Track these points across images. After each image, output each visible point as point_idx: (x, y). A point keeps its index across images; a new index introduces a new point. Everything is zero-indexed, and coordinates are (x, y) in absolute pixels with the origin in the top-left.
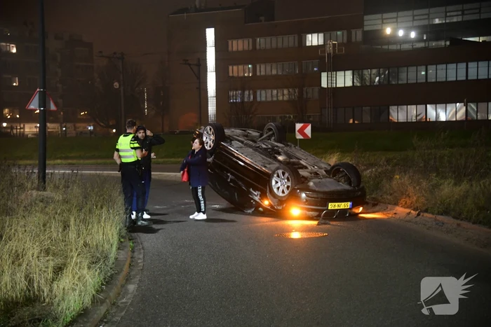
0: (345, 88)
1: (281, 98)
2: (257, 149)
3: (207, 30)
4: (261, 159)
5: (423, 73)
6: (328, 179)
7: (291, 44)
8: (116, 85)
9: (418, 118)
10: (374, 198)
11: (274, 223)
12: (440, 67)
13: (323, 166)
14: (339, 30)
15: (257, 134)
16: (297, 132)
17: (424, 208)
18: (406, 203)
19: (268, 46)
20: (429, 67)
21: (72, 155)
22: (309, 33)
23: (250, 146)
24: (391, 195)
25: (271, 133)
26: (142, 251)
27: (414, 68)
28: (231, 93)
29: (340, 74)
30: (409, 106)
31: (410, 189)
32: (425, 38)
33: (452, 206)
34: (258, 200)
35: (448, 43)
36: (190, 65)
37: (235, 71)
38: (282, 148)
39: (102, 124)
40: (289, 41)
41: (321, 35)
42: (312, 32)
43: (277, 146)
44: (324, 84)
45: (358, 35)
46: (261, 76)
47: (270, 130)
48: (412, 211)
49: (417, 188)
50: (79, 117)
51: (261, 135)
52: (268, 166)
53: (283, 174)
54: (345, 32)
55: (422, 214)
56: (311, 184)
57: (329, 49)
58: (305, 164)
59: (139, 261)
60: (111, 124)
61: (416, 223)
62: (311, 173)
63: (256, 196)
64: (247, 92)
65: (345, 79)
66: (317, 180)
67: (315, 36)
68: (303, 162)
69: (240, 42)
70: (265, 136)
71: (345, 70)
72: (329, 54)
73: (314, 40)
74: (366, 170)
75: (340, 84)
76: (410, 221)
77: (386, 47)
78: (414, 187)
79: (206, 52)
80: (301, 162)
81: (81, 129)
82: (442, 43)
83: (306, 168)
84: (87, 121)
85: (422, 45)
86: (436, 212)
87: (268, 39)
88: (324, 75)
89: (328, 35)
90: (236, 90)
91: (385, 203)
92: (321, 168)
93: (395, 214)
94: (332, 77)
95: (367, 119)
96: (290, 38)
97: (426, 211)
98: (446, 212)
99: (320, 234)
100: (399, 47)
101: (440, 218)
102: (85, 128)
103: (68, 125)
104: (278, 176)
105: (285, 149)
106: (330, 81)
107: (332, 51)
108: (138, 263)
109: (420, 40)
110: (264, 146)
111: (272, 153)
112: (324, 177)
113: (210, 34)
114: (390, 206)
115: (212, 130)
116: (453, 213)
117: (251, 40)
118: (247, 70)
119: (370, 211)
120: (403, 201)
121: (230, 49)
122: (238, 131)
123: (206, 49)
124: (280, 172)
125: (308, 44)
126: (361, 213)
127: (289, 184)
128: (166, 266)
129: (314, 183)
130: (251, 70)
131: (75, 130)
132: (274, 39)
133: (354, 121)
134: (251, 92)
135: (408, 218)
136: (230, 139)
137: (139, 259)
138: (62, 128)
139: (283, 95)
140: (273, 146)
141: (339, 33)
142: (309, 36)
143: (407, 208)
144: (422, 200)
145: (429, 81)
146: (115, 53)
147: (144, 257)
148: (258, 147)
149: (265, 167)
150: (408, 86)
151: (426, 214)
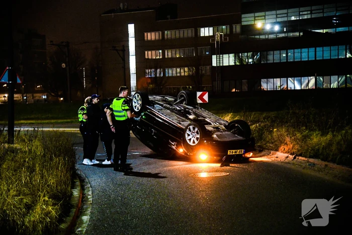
0: (229, 66)
1: (183, 74)
2: (172, 110)
3: (129, 25)
4: (177, 118)
5: (284, 55)
6: (227, 132)
7: (190, 35)
8: (64, 65)
9: (282, 87)
10: (259, 146)
11: (187, 166)
12: (296, 51)
13: (222, 122)
14: (224, 25)
15: (173, 99)
16: (198, 98)
17: (299, 153)
18: (284, 149)
19: (173, 37)
20: (289, 51)
21: (32, 116)
22: (202, 27)
23: (168, 109)
24: (272, 143)
25: (183, 98)
26: (90, 189)
27: (278, 52)
28: (147, 71)
29: (226, 56)
30: (275, 79)
31: (288, 139)
32: (285, 30)
33: (320, 151)
34: (175, 149)
35: (301, 34)
36: (117, 50)
37: (150, 55)
38: (192, 110)
39: (53, 94)
40: (188, 33)
41: (211, 29)
42: (204, 26)
43: (188, 108)
44: (214, 64)
45: (237, 29)
46: (168, 58)
47: (182, 96)
48: (290, 156)
49: (293, 138)
50: (36, 89)
51: (176, 100)
52: (182, 123)
53: (194, 128)
54: (228, 26)
55: (297, 157)
56: (215, 136)
57: (218, 38)
58: (209, 121)
59: (89, 197)
60: (59, 94)
61: (293, 164)
62: (214, 128)
63: (174, 145)
64: (158, 70)
65: (229, 60)
66: (219, 133)
67: (207, 29)
68: (207, 120)
69: (153, 34)
70: (178, 101)
71: (229, 53)
72: (217, 42)
73: (206, 32)
74: (252, 125)
75: (226, 64)
76: (289, 163)
77: (258, 37)
78: (291, 137)
79: (128, 41)
80: (206, 119)
81: (37, 98)
82: (297, 34)
83: (210, 124)
84: (42, 92)
85: (283, 35)
86: (308, 156)
87: (173, 32)
88: (214, 57)
89: (216, 28)
90: (151, 69)
91: (269, 150)
92: (221, 124)
93: (277, 157)
94: (219, 59)
95: (245, 88)
96: (189, 31)
97: (300, 155)
98: (315, 156)
99: (224, 174)
100: (267, 37)
101: (311, 160)
102: (41, 97)
103: (28, 95)
104: (190, 130)
105: (194, 110)
106: (218, 62)
107: (219, 40)
108: (88, 199)
109: (282, 32)
110: (178, 108)
111: (184, 114)
112: (224, 131)
113: (131, 28)
114: (272, 152)
115: (140, 97)
116: (321, 157)
117: (160, 33)
118: (158, 54)
119: (257, 155)
120: (282, 148)
121: (146, 38)
122: (158, 98)
123: (128, 39)
124: (191, 127)
125: (202, 35)
126: (251, 157)
127: (198, 136)
128: (110, 201)
129: (217, 135)
130: (161, 54)
131: (33, 98)
132: (177, 32)
133: (236, 90)
134: (162, 70)
135: (286, 161)
136: (152, 103)
137: (89, 195)
138: (23, 97)
139: (185, 72)
140: (185, 108)
141: (224, 27)
142: (202, 30)
143: (286, 153)
144: (297, 147)
145: (289, 61)
146: (62, 42)
147: (92, 193)
148: (174, 109)
149: (180, 124)
150: (274, 64)
151: (300, 158)
